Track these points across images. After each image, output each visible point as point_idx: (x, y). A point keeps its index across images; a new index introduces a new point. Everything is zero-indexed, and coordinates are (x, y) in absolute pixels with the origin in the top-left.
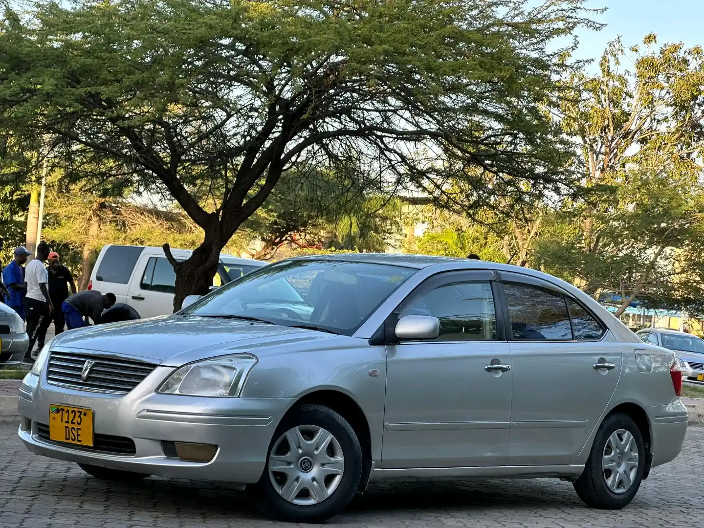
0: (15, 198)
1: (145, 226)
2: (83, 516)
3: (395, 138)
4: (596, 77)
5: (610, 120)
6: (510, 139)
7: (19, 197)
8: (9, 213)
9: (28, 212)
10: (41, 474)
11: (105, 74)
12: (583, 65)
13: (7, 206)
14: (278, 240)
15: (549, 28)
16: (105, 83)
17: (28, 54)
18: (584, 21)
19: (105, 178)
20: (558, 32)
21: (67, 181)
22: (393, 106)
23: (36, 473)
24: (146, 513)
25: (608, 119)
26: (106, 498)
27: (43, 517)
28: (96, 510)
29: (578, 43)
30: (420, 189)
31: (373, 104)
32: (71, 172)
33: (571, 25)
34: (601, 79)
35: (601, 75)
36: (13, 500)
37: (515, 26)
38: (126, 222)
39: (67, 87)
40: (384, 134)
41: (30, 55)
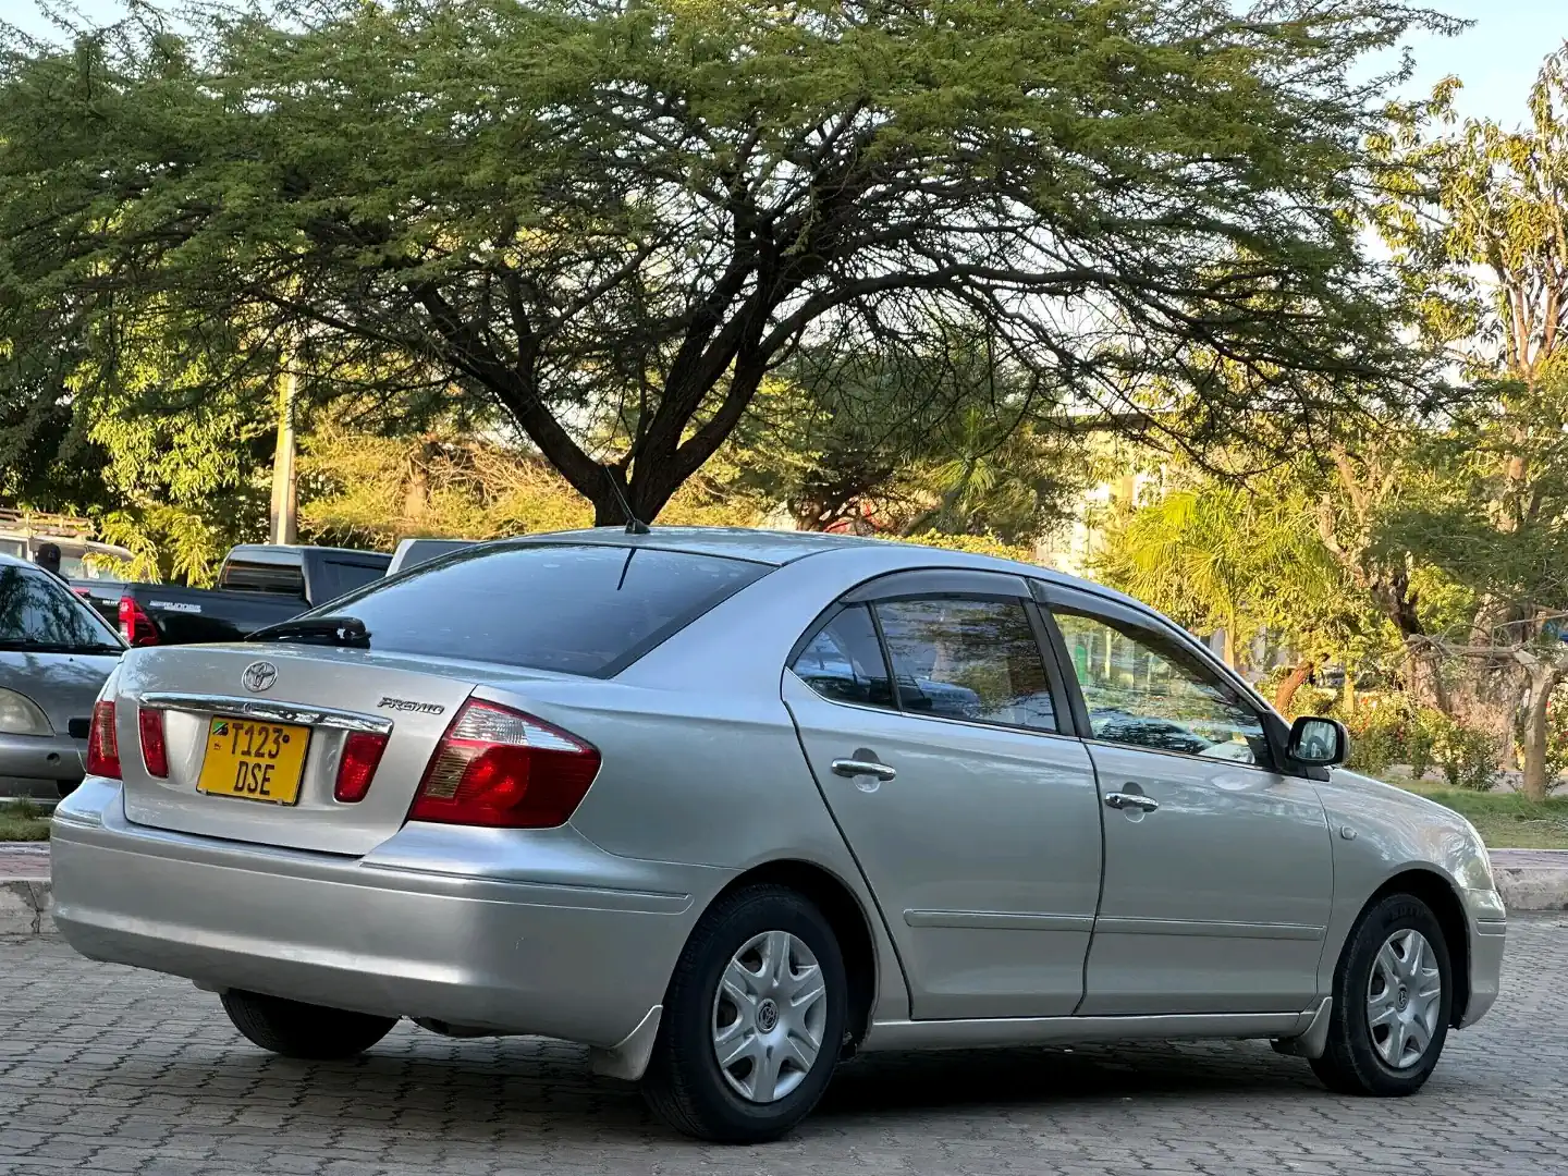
0: (244, 437)
1: (526, 493)
2: (230, 1140)
3: (1019, 290)
4: (1521, 131)
5: (1559, 227)
6: (1274, 284)
7: (252, 434)
8: (235, 471)
9: (272, 468)
10: (172, 1049)
11: (361, 170)
12: (1425, 111)
13: (232, 455)
14: (828, 513)
15: (1347, 33)
16: (364, 188)
17: (195, 132)
18: (1422, 15)
19: (388, 393)
20: (1366, 40)
21: (305, 403)
22: (1018, 219)
23: (160, 1047)
24: (373, 1132)
25: (1554, 224)
26: (297, 1099)
27: (140, 1144)
28: (263, 1125)
29: (1413, 63)
30: (1086, 400)
31: (972, 214)
32: (314, 385)
33: (1393, 25)
34: (1535, 137)
35: (1535, 128)
36: (89, 1108)
37: (1269, 30)
38: (485, 486)
39: (279, 201)
40: (992, 282)
41: (198, 132)
